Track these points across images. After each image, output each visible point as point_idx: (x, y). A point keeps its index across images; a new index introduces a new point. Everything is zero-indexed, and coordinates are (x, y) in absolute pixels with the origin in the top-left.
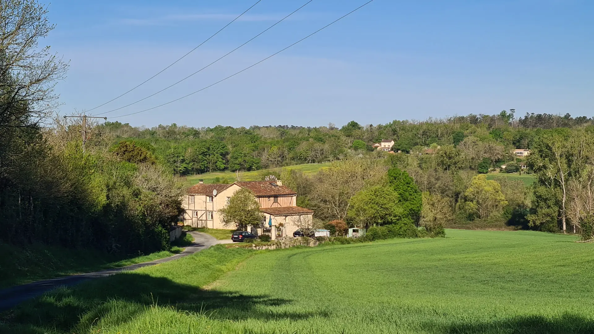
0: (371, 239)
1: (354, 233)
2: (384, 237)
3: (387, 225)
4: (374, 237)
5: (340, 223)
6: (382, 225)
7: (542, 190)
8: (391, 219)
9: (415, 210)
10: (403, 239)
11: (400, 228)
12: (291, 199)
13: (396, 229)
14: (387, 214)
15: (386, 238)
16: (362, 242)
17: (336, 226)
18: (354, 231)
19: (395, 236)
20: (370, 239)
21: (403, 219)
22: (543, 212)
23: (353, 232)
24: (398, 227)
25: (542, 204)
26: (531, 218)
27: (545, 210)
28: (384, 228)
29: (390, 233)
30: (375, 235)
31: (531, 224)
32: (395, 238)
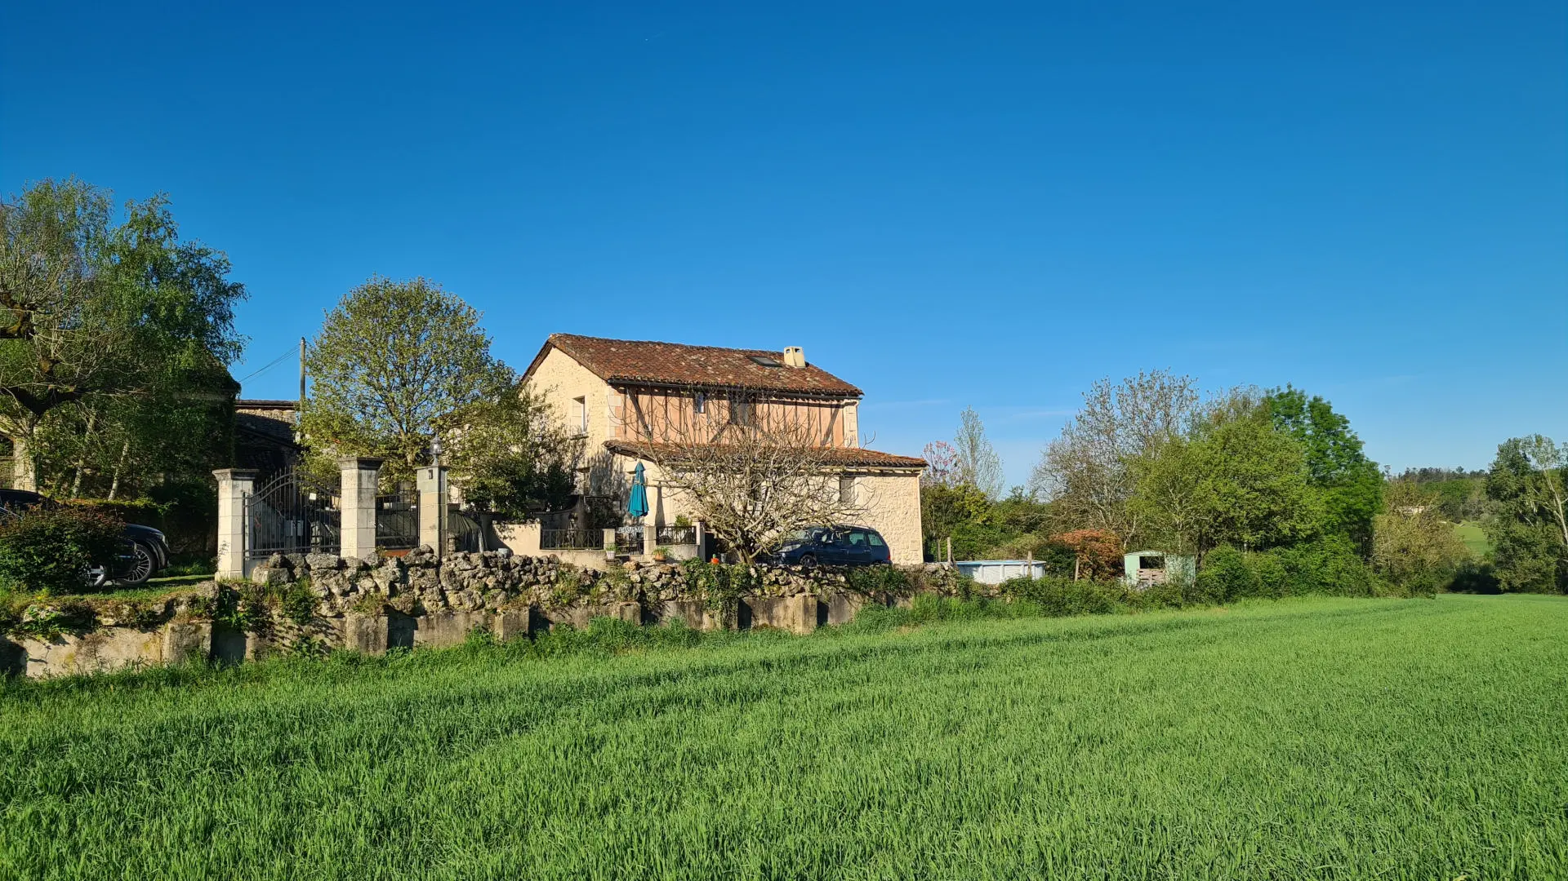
0: (1221, 592)
1: (1147, 572)
2: (1274, 588)
3: (1278, 549)
4: (1232, 588)
5: (1097, 540)
6: (1258, 548)
7: (1520, 530)
8: (1293, 529)
9: (1361, 510)
10: (1334, 599)
11: (1324, 562)
12: (834, 416)
13: (1312, 567)
14: (1271, 514)
15: (1280, 595)
16: (1178, 606)
17: (1078, 548)
18: (1145, 563)
19: (1310, 590)
20: (1213, 596)
21: (1325, 537)
22: (1526, 564)
23: (1142, 566)
24: (1317, 558)
25: (1523, 552)
26: (1502, 575)
27: (1529, 562)
28: (1271, 559)
29: (1291, 576)
30: (1237, 578)
31: (1503, 585)
32: (1309, 595)
